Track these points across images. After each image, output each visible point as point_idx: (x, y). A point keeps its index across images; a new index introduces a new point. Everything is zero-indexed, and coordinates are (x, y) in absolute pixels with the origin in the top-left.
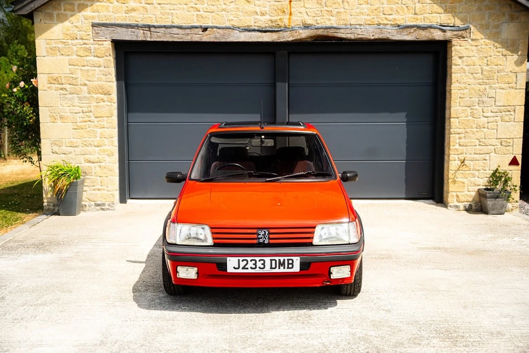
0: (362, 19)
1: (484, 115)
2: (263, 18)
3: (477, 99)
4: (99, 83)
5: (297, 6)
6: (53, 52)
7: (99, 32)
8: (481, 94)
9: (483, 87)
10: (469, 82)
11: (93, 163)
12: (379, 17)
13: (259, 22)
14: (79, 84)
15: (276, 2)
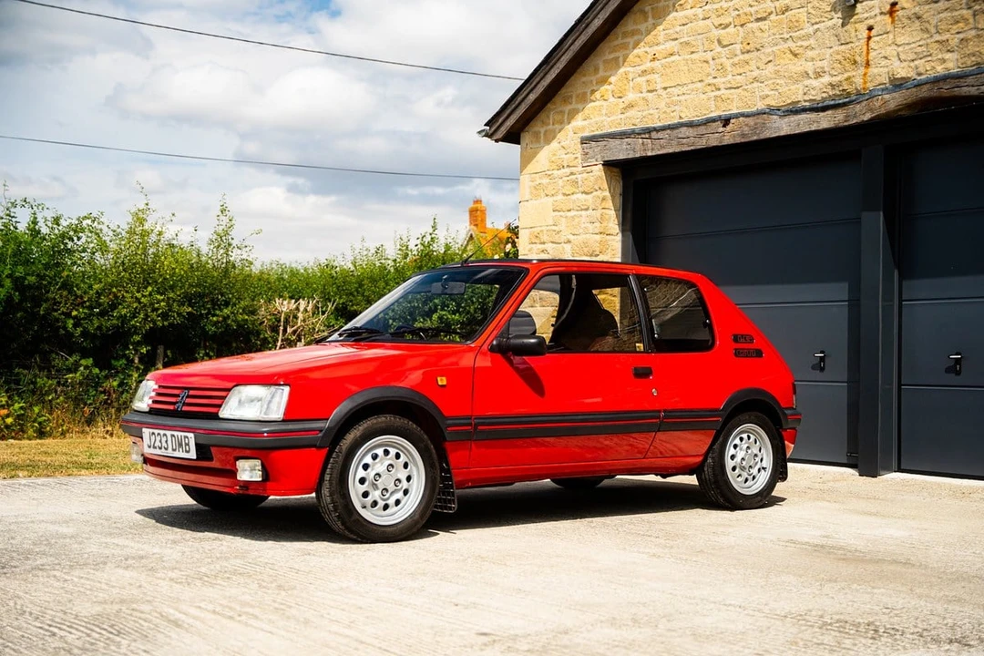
2: (815, 83)
4: (584, 236)
5: (881, 44)
6: (537, 192)
7: (589, 151)
13: (813, 93)
14: (562, 240)
15: (842, 44)
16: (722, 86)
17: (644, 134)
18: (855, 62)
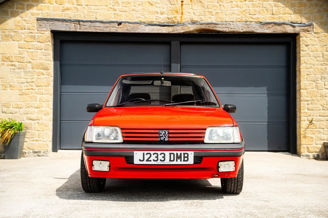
0: (234, 18)
1: (326, 88)
2: (162, 16)
3: (320, 76)
4: (40, 61)
5: (187, 8)
6: (7, 38)
7: (42, 24)
8: (323, 72)
9: (324, 67)
10: (314, 63)
11: (33, 120)
12: (246, 16)
13: (160, 19)
14: (26, 61)
15: (172, 5)
16: (117, 10)
17: (76, 22)
18: (177, 12)
